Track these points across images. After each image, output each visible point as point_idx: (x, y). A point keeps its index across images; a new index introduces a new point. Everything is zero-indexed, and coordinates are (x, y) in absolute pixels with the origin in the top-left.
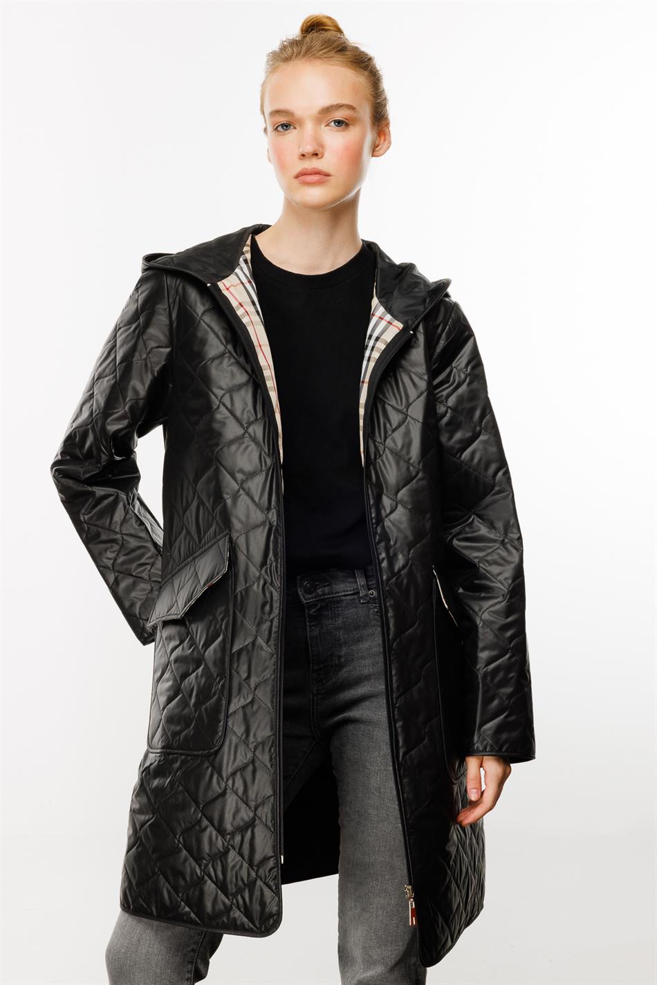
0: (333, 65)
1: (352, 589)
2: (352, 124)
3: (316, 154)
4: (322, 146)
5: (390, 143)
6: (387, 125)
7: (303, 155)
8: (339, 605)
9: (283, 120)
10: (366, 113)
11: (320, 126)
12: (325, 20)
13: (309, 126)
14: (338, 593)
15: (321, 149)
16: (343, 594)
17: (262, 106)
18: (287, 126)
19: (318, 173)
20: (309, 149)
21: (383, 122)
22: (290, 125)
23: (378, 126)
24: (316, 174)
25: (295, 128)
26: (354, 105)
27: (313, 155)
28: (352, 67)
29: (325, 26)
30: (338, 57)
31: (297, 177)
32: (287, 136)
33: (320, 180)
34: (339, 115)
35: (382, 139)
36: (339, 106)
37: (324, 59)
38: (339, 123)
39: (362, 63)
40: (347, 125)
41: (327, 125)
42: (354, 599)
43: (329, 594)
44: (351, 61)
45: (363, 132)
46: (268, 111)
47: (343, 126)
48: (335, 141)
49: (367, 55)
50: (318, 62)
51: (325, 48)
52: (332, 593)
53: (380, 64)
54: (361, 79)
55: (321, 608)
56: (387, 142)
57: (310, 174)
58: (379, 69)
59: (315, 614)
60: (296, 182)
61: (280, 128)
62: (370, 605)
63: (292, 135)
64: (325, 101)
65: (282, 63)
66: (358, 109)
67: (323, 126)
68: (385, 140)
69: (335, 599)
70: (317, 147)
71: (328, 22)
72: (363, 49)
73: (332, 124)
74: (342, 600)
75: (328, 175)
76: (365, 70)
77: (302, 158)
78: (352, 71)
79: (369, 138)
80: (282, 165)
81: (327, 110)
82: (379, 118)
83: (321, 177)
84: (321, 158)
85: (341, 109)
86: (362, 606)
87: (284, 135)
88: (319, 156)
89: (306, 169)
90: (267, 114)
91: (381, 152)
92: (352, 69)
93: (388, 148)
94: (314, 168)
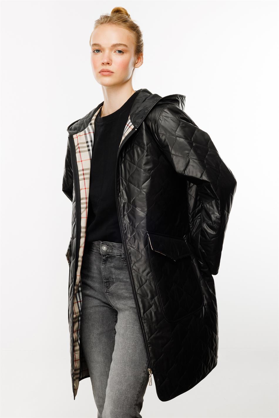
0: (120, 27)
1: (120, 253)
2: (125, 53)
3: (109, 64)
4: (111, 61)
5: (142, 62)
6: (142, 55)
7: (103, 63)
8: (114, 258)
9: (97, 48)
10: (132, 49)
11: (112, 52)
12: (122, 9)
13: (107, 51)
14: (115, 253)
15: (111, 62)
16: (116, 254)
17: (90, 42)
18: (98, 51)
19: (109, 71)
20: (106, 61)
21: (140, 54)
22: (100, 51)
23: (138, 55)
24: (108, 71)
25: (102, 52)
26: (127, 45)
27: (107, 63)
28: (128, 29)
29: (122, 12)
30: (123, 24)
31: (100, 72)
32: (98, 55)
33: (108, 74)
34: (120, 48)
35: (139, 61)
36: (120, 45)
37: (117, 25)
38: (120, 52)
39: (134, 28)
40: (123, 53)
41: (115, 52)
42: (120, 258)
43: (111, 253)
44: (128, 27)
45: (130, 56)
46: (92, 43)
47: (122, 53)
48: (118, 60)
49: (136, 25)
50: (114, 25)
51: (118, 20)
52: (112, 253)
53: (142, 29)
54: (132, 35)
55: (107, 257)
56: (141, 62)
57: (105, 72)
58: (141, 32)
59: (105, 259)
60: (99, 74)
61: (95, 51)
62: (124, 262)
63: (100, 54)
64: (115, 42)
65: (100, 25)
66: (128, 47)
67: (113, 52)
68: (140, 61)
69: (113, 255)
70: (109, 61)
71: (123, 11)
72: (135, 22)
73: (117, 52)
74: (116, 257)
75: (113, 73)
76: (134, 31)
77: (103, 64)
78: (128, 31)
79: (133, 59)
80: (95, 67)
81: (115, 46)
82: (138, 51)
83: (110, 73)
84: (111, 65)
85: (121, 45)
86: (122, 261)
87: (97, 54)
88: (110, 65)
89: (104, 69)
90: (91, 45)
91: (138, 66)
92: (128, 30)
93: (142, 64)
94: (107, 69)
